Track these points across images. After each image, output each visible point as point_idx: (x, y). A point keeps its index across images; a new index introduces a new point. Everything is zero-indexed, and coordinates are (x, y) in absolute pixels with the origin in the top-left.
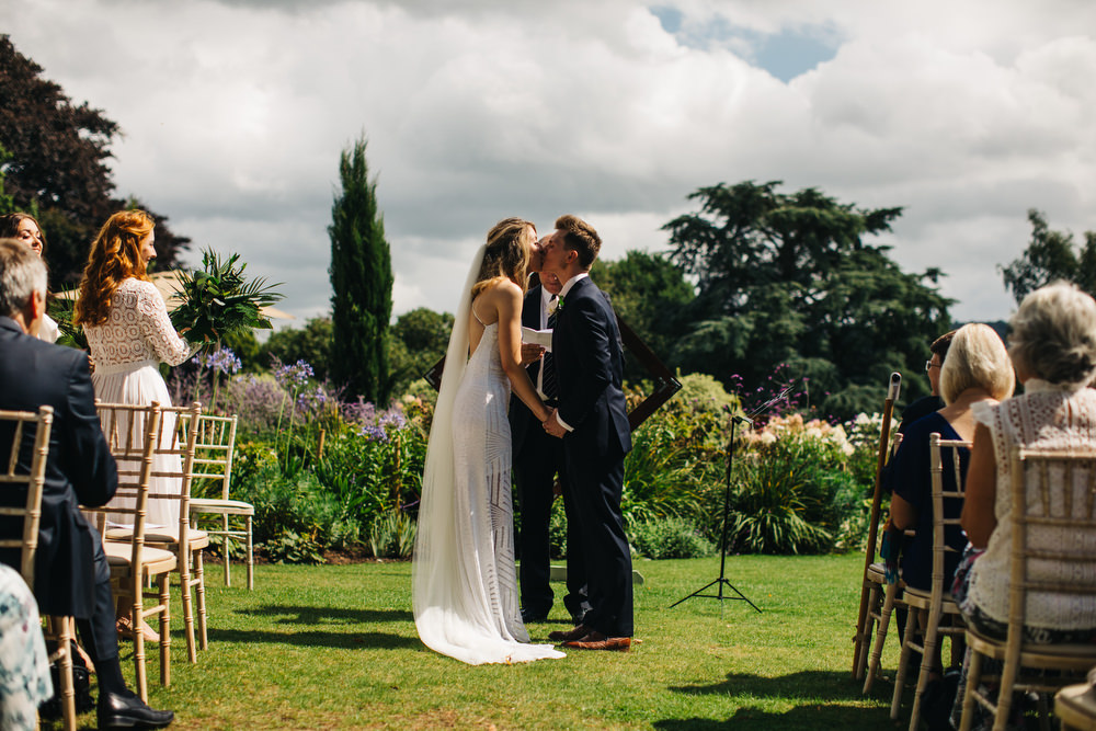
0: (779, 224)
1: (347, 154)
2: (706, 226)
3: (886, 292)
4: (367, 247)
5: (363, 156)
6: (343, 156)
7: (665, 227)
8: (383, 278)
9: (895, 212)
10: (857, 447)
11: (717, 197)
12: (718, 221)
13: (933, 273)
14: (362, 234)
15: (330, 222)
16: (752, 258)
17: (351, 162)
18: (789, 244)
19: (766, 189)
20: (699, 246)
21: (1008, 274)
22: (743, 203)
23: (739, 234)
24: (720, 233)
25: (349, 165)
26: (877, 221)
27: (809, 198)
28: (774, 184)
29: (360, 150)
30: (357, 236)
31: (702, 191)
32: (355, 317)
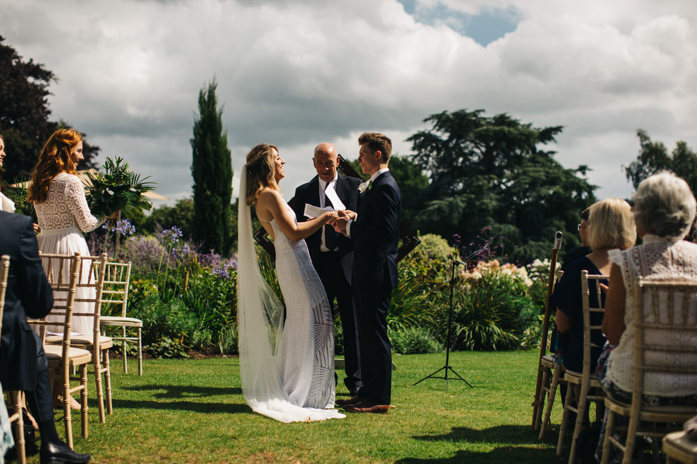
0: (482, 138)
1: (204, 92)
2: (436, 139)
3: (552, 181)
4: (216, 153)
5: (214, 94)
6: (201, 93)
7: (409, 140)
8: (226, 173)
9: (558, 129)
10: (534, 281)
11: (442, 120)
12: (444, 136)
13: (583, 169)
14: (213, 145)
15: (192, 136)
16: (466, 160)
17: (206, 97)
18: (489, 150)
19: (474, 114)
20: (431, 152)
21: (629, 171)
22: (460, 124)
23: (457, 144)
24: (445, 143)
25: (204, 99)
26: (547, 135)
27: (502, 120)
28: (479, 111)
29: (212, 90)
30: (209, 146)
31: (433, 117)
32: (208, 198)
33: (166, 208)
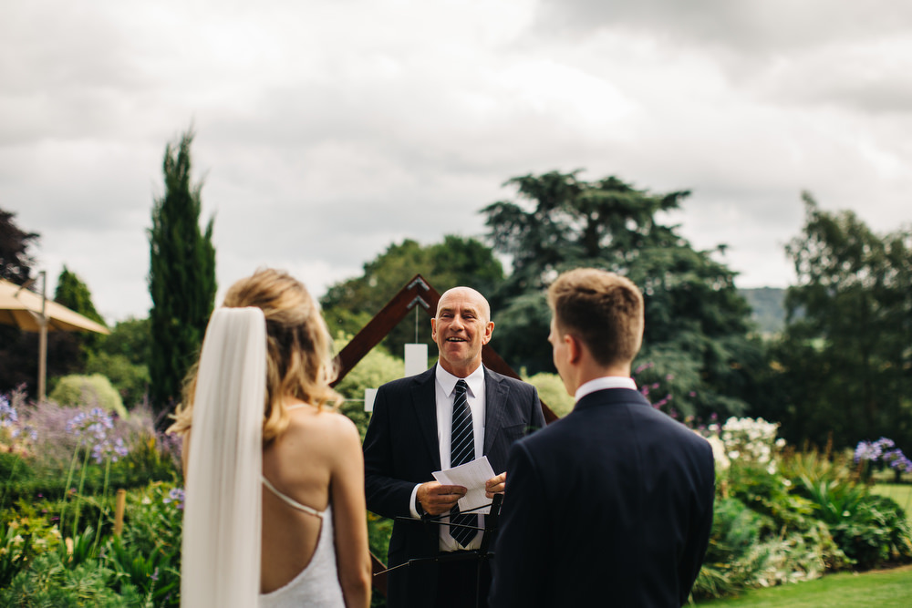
0: (584, 208)
1: (172, 147)
2: (517, 211)
3: (681, 266)
4: (190, 254)
5: (187, 152)
6: (168, 150)
7: (482, 211)
8: (206, 286)
9: (686, 194)
10: (731, 460)
11: (528, 185)
12: (529, 205)
13: (722, 248)
14: (184, 237)
16: (560, 239)
17: (175, 156)
18: (593, 224)
19: (571, 176)
20: (511, 227)
21: (788, 249)
22: (551, 190)
23: (547, 217)
24: (531, 218)
25: (172, 161)
26: (669, 201)
27: (611, 184)
28: (576, 172)
29: (185, 144)
30: (178, 241)
31: (514, 180)
32: (175, 332)
33: (134, 321)
